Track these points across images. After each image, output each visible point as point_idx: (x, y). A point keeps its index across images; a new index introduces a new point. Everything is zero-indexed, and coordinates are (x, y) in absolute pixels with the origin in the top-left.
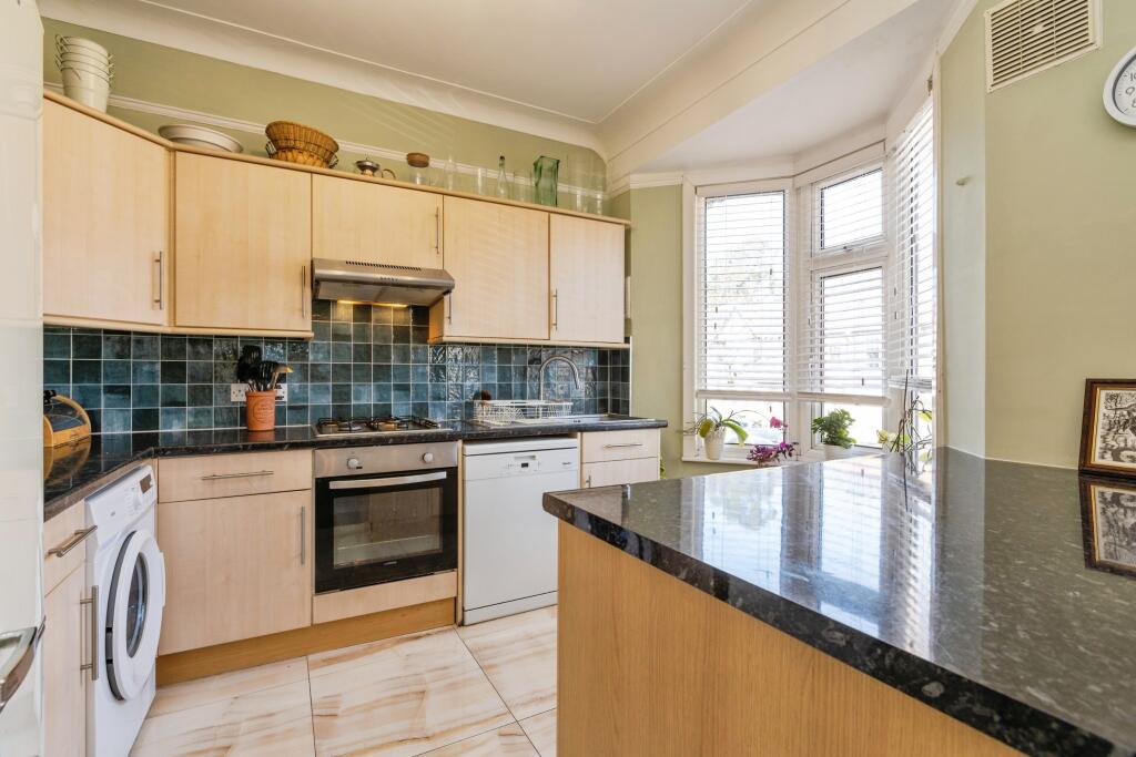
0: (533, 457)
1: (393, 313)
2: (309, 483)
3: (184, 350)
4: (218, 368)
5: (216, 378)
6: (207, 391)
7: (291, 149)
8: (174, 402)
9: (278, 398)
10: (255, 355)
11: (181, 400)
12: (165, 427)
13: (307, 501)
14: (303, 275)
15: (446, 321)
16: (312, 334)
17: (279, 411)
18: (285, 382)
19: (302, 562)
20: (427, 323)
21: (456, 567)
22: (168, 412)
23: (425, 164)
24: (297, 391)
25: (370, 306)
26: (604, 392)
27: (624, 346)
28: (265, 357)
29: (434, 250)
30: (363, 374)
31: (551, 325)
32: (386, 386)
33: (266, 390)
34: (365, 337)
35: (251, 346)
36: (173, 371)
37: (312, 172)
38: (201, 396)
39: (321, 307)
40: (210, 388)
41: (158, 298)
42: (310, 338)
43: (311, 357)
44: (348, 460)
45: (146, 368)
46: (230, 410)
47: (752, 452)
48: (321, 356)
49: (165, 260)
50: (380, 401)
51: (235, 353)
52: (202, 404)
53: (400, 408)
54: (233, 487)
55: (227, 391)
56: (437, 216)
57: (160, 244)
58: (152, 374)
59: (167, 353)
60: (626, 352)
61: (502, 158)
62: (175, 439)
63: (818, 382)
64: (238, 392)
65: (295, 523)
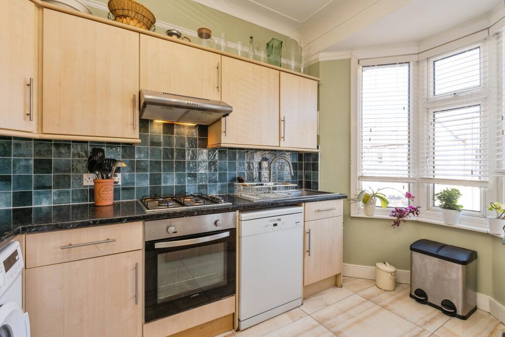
0: (279, 220)
1: (187, 129)
2: (140, 245)
3: (51, 151)
4: (75, 164)
5: (73, 169)
6: (67, 178)
7: (125, 17)
8: (43, 187)
9: (115, 182)
10: (100, 155)
11: (48, 185)
12: (36, 203)
13: (140, 258)
14: (134, 101)
15: (223, 134)
16: (139, 141)
17: (116, 191)
18: (120, 172)
19: (136, 303)
20: (207, 136)
21: (235, 293)
22: (39, 194)
23: (208, 36)
24: (127, 178)
25: (173, 125)
26: (301, 177)
27: (316, 151)
28: (107, 156)
29: (216, 89)
30: (169, 168)
31: (281, 138)
32: (183, 174)
33: (108, 178)
34: (170, 144)
35: (97, 148)
36: (43, 166)
37: (140, 33)
38: (63, 182)
39: (144, 124)
40: (69, 176)
41: (29, 113)
42: (137, 144)
43: (136, 156)
44: (168, 228)
45: (23, 163)
46: (83, 191)
47: (393, 212)
48: (142, 155)
49: (35, 85)
50: (179, 183)
51: (86, 153)
52: (64, 187)
53: (191, 188)
54: (84, 252)
55: (81, 178)
56: (218, 68)
57: (31, 73)
58: (27, 168)
59: (38, 153)
60: (316, 154)
61: (251, 37)
62: (44, 211)
63: (432, 172)
64: (88, 180)
65: (131, 275)
